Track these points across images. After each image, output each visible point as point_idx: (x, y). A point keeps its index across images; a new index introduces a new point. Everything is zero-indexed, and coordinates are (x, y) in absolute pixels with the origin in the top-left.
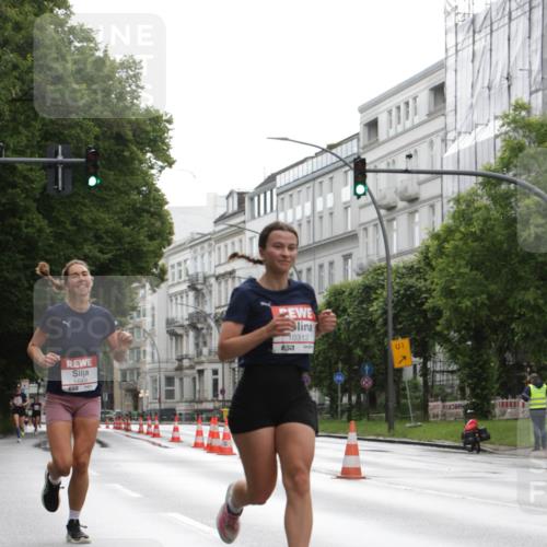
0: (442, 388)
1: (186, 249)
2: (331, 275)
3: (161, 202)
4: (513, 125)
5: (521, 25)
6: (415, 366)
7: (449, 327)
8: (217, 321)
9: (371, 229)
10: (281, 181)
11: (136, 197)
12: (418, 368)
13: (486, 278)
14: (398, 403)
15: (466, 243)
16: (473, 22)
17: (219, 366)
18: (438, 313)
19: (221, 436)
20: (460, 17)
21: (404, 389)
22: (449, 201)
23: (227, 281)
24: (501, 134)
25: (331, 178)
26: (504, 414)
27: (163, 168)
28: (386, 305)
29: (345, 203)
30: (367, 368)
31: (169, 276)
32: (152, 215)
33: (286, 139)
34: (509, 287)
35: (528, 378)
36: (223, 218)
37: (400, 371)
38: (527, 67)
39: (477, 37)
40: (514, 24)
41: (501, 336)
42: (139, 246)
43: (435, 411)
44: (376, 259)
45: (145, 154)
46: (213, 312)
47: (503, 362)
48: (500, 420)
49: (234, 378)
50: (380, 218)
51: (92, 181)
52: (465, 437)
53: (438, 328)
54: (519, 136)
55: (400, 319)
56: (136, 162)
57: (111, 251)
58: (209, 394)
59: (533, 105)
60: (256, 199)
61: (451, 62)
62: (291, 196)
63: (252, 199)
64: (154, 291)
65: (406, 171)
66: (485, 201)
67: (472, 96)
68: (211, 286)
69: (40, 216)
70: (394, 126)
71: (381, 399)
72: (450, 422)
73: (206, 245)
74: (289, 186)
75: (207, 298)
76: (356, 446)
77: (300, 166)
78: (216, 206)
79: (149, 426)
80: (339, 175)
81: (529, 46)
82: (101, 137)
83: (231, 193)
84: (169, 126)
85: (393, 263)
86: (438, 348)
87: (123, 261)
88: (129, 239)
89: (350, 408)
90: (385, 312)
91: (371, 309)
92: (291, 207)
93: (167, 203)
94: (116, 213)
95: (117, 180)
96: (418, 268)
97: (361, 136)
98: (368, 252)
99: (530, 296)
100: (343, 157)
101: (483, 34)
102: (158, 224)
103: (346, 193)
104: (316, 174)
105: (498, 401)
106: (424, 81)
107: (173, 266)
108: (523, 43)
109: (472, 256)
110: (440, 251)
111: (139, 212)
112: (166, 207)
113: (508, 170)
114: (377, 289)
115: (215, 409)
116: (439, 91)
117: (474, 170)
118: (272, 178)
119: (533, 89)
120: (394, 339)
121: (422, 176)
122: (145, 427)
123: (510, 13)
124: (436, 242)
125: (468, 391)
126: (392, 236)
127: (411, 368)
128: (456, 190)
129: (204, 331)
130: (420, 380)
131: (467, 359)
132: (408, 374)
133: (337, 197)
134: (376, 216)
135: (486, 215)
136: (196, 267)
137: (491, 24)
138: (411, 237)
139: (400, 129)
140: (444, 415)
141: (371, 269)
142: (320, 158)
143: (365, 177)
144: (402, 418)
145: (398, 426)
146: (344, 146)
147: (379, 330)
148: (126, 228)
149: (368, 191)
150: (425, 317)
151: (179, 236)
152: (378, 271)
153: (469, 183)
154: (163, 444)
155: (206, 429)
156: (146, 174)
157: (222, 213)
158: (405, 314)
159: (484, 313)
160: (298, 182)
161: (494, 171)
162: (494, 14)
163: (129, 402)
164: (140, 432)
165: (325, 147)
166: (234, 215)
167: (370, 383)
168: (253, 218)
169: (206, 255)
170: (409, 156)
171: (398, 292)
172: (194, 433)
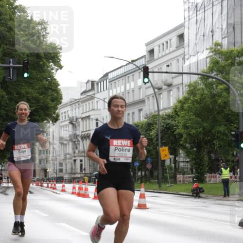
0: (183, 169)
1: (68, 106)
2: (133, 118)
3: (57, 85)
4: (214, 53)
5: (218, 8)
6: (171, 159)
7: (186, 142)
8: (82, 138)
9: (151, 98)
10: (111, 76)
11: (46, 82)
12: (172, 160)
13: (203, 121)
14: (163, 175)
15: (194, 105)
16: (196, 6)
17: (83, 158)
18: (181, 135)
19: (84, 189)
20: (190, 4)
21: (166, 169)
22: (186, 86)
23: (86, 120)
24: (209, 57)
25: (133, 75)
26: (210, 181)
27: (57, 69)
28: (158, 132)
29: (139, 86)
30: (149, 159)
31: (60, 118)
32: (53, 90)
33: (113, 57)
34: (212, 124)
35: (221, 165)
36: (84, 92)
37: (164, 161)
38: (221, 27)
39: (198, 13)
40: (214, 7)
41: (209, 146)
42: (47, 104)
43: (180, 179)
44: (153, 111)
45: (49, 63)
46: (80, 134)
47: (210, 158)
48: (208, 184)
49: (90, 164)
50: (155, 93)
51: (26, 75)
52: (193, 191)
53: (181, 142)
54: (217, 57)
55: (164, 138)
56: (46, 67)
57: (34, 106)
58: (78, 171)
59: (223, 44)
60: (99, 84)
61: (186, 24)
62: (115, 82)
63: (98, 84)
64: (54, 124)
65: (167, 72)
66: (202, 86)
67: (196, 39)
68: (79, 122)
69: (3, 90)
70: (161, 52)
71: (155, 173)
72: (186, 184)
73: (77, 104)
74: (114, 79)
75: (78, 128)
76: (144, 194)
77: (119, 70)
78: (81, 87)
79: (52, 184)
80: (136, 74)
81: (222, 17)
82: (30, 56)
83: (88, 81)
84: (60, 51)
85: (161, 113)
86: (181, 151)
87: (40, 111)
88: (42, 101)
89: (142, 177)
90: (157, 135)
91: (151, 134)
92: (115, 87)
93: (59, 85)
94: (36, 89)
95: (37, 75)
96: (172, 116)
97: (146, 57)
98: (150, 108)
99: (222, 129)
100: (138, 65)
101: (201, 12)
102: (56, 95)
103: (140, 82)
104: (126, 73)
105: (208, 175)
106: (175, 32)
107: (62, 114)
108: (219, 16)
109: (196, 111)
110: (182, 108)
111: (47, 89)
112: (59, 87)
113: (212, 72)
114: (154, 124)
115: (81, 177)
116: (181, 37)
117: (197, 72)
118: (106, 75)
119: (223, 36)
120: (161, 147)
121: (174, 75)
122: (50, 185)
123: (213, 2)
124: (180, 104)
125: (194, 171)
126: (160, 101)
127: (169, 160)
128: (189, 81)
129: (76, 142)
130: (173, 165)
131: (194, 156)
132: (167, 163)
133: (136, 83)
134: (153, 92)
135: (202, 92)
136: (72, 114)
137: (204, 8)
138: (169, 102)
139: (164, 54)
140: (184, 181)
141: (151, 116)
142: (128, 66)
143: (148, 75)
144: (165, 182)
145: (163, 186)
146: (139, 61)
147: (154, 143)
148: (41, 96)
149: (149, 81)
150: (175, 137)
151: (65, 100)
152: (154, 117)
153: (195, 78)
154: (58, 192)
155: (77, 186)
156: (50, 72)
157: (84, 90)
158: (166, 136)
159: (201, 136)
160: (119, 77)
161: (206, 73)
162: (206, 3)
163: (42, 174)
164: (48, 187)
165: (130, 61)
166: (89, 91)
167: (151, 166)
168: (98, 92)
169: (77, 108)
170: (168, 66)
171: (163, 126)
172: (72, 188)
